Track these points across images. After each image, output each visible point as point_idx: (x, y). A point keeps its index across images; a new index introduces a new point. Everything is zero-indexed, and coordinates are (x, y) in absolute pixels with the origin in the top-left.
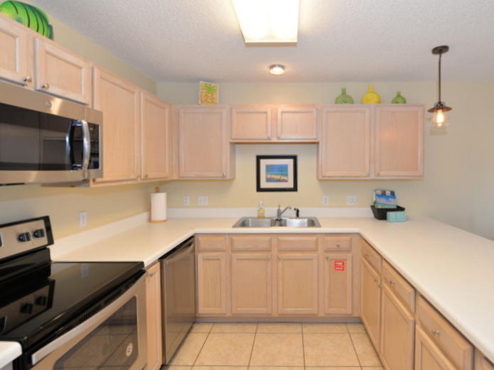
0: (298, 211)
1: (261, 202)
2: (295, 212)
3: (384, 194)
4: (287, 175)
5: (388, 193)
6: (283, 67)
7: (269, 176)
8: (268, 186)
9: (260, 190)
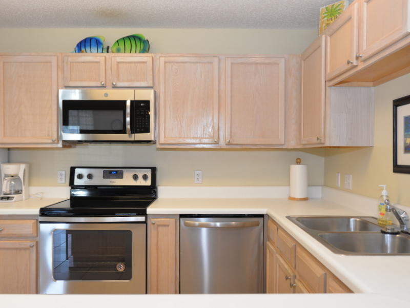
7: (408, 141)
8: (404, 161)
9: (396, 169)
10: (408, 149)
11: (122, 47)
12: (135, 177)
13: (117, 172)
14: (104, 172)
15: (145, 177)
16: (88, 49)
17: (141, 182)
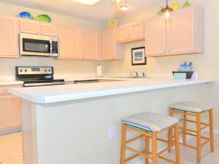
0: (144, 74)
1: (131, 70)
2: (143, 74)
3: (185, 64)
4: (142, 57)
5: (188, 64)
6: (126, 7)
7: (136, 58)
8: (134, 62)
9: (133, 64)
10: (136, 60)
11: (41, 19)
12: (46, 71)
13: (37, 69)
14: (32, 69)
15: (49, 70)
16: (26, 17)
17: (48, 73)
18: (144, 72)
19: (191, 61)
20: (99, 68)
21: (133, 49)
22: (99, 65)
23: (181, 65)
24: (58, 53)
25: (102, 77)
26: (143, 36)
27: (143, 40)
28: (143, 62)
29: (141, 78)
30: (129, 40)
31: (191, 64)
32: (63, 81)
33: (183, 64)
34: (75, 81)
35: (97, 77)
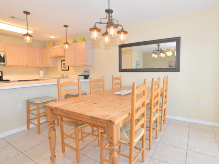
0: (67, 76)
1: (61, 73)
5: (87, 71)
6: (54, 36)
8: (63, 69)
9: (62, 70)
10: (64, 67)
18: (67, 75)
19: (88, 70)
20: (42, 72)
21: (62, 61)
22: (41, 70)
23: (84, 72)
24: (5, 63)
25: (43, 77)
26: (64, 54)
27: (64, 56)
28: (67, 69)
29: (66, 78)
30: (57, 56)
31: (88, 71)
32: (8, 81)
33: (85, 71)
34: (19, 81)
35: (40, 77)
